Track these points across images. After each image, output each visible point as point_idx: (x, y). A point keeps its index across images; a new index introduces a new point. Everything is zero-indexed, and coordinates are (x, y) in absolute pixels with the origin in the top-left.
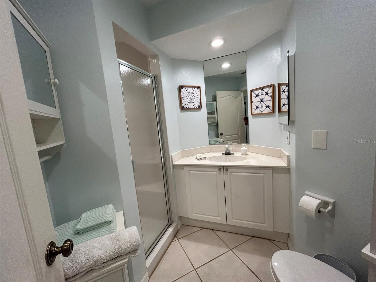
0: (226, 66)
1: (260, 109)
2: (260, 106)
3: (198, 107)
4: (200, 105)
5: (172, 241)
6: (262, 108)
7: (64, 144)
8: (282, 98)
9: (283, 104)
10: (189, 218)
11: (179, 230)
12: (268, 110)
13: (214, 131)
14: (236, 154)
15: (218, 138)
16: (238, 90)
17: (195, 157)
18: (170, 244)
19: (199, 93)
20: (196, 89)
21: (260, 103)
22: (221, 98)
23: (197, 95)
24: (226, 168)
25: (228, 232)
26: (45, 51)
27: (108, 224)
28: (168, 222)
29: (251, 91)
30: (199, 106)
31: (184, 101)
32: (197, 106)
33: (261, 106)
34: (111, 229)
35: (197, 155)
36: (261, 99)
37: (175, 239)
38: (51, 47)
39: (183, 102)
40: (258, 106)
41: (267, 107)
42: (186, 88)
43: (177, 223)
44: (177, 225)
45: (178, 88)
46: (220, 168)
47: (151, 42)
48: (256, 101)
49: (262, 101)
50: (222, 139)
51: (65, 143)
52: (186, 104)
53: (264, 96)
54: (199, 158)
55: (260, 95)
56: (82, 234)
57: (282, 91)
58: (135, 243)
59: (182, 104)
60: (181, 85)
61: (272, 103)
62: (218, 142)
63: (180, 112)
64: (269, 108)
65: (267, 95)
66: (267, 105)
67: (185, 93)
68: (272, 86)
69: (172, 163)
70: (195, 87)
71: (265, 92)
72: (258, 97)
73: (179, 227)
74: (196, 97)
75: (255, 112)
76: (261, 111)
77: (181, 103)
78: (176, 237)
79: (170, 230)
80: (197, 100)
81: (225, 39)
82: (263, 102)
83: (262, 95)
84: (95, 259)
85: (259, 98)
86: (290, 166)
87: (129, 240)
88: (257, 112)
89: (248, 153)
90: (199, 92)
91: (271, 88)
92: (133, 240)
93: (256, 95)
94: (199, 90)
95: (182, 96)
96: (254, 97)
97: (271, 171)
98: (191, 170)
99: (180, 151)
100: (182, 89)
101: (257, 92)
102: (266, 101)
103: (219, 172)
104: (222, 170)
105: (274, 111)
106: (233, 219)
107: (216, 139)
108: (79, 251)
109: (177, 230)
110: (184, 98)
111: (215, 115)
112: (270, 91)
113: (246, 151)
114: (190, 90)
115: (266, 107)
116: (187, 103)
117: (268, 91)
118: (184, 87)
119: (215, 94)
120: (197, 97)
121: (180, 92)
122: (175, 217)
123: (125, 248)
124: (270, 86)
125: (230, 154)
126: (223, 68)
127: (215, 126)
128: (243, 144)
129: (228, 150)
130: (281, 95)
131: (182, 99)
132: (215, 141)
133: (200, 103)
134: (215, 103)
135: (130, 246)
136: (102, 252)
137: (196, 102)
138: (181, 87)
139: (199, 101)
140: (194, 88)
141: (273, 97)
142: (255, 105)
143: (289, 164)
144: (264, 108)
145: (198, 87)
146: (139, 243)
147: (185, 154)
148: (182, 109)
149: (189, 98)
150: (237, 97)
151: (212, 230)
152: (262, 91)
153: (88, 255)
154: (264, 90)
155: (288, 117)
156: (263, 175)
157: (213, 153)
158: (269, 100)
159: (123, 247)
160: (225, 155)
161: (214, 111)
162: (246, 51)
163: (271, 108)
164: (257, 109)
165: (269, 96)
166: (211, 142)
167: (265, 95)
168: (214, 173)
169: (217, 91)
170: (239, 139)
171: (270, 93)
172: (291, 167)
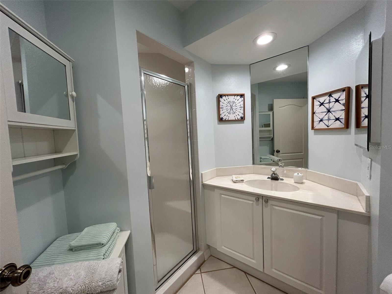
0: (282, 68)
1: (326, 122)
2: (326, 117)
3: (240, 119)
4: (243, 116)
5: (194, 273)
6: (328, 121)
7: (77, 154)
8: (364, 106)
9: (365, 115)
10: (218, 250)
11: (205, 261)
12: (338, 124)
13: (268, 147)
14: (286, 180)
15: (273, 155)
16: (304, 98)
17: (231, 178)
18: (191, 276)
19: (242, 103)
20: (239, 97)
21: (326, 115)
22: (279, 107)
23: (240, 104)
24: (266, 199)
25: (266, 283)
26: (65, 66)
27: (100, 247)
28: (192, 249)
29: (314, 98)
30: (241, 117)
31: (223, 111)
32: (239, 117)
33: (327, 119)
34: (100, 254)
35: (234, 176)
36: (327, 109)
37: (198, 271)
38: (74, 61)
39: (221, 112)
40: (322, 119)
41: (337, 119)
42: (227, 97)
43: (204, 253)
44: (203, 254)
45: (217, 97)
46: (258, 197)
47: (184, 48)
48: (320, 112)
49: (329, 111)
50: (278, 157)
51: (79, 155)
52: (225, 115)
53: (331, 104)
54: (234, 179)
55: (327, 103)
56: (75, 251)
57: (365, 95)
58: (109, 283)
59: (221, 114)
60: (221, 93)
61: (345, 114)
62: (272, 160)
63: (218, 124)
64: (340, 121)
65: (337, 102)
66: (337, 117)
67: (225, 102)
68: (346, 90)
69: (202, 182)
70: (238, 95)
71: (335, 99)
72: (323, 105)
73: (206, 258)
74: (238, 107)
75: (317, 126)
76: (327, 126)
77: (219, 114)
78: (199, 269)
79: (194, 259)
80: (240, 111)
81: (275, 33)
82: (331, 113)
83: (329, 102)
84: (61, 291)
85: (325, 107)
86: (370, 214)
87: (103, 276)
88: (322, 126)
89: (304, 181)
90: (242, 101)
91: (345, 92)
92: (108, 278)
93: (320, 103)
94: (243, 99)
95: (221, 106)
96: (316, 105)
97: (335, 216)
98: (223, 193)
99: (216, 168)
100: (222, 98)
101: (322, 100)
102: (336, 111)
103: (256, 202)
104: (261, 200)
105: (347, 125)
106: (272, 268)
107: (270, 156)
108: (52, 275)
109: (203, 260)
110: (223, 108)
111: (271, 128)
112: (343, 96)
113: (302, 178)
114: (231, 98)
115: (335, 120)
116: (227, 114)
117: (339, 97)
118: (224, 96)
119: (272, 103)
120: (240, 107)
121: (219, 102)
122: (202, 244)
123: (96, 286)
124: (343, 90)
125: (278, 180)
126: (277, 70)
127: (270, 140)
128: (300, 168)
129: (275, 174)
130: (362, 103)
131: (221, 110)
132: (269, 159)
133: (243, 113)
134: (271, 113)
135: (102, 285)
136: (71, 283)
137: (238, 113)
138: (220, 96)
139: (242, 112)
140: (236, 97)
141: (347, 105)
142: (318, 117)
143: (368, 210)
144: (331, 122)
145: (242, 96)
146: (114, 284)
147: (221, 173)
148: (220, 121)
149: (230, 108)
150: (302, 107)
151: (245, 273)
152: (330, 97)
153: (57, 283)
154: (333, 95)
155: (366, 136)
156: (320, 217)
157: (256, 175)
158: (341, 110)
159: (94, 284)
160: (270, 180)
161: (270, 124)
162: (308, 46)
163: (343, 121)
164: (321, 122)
165: (341, 104)
166: (263, 159)
167: (334, 102)
168: (250, 202)
169: (274, 100)
170: (302, 159)
171: (342, 100)
172: (371, 216)
